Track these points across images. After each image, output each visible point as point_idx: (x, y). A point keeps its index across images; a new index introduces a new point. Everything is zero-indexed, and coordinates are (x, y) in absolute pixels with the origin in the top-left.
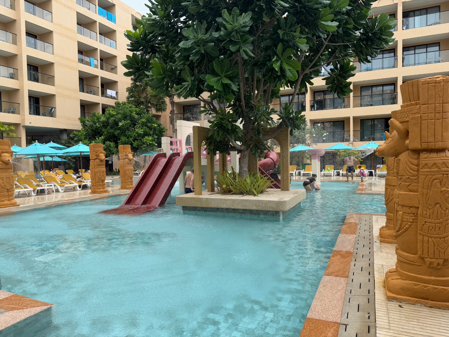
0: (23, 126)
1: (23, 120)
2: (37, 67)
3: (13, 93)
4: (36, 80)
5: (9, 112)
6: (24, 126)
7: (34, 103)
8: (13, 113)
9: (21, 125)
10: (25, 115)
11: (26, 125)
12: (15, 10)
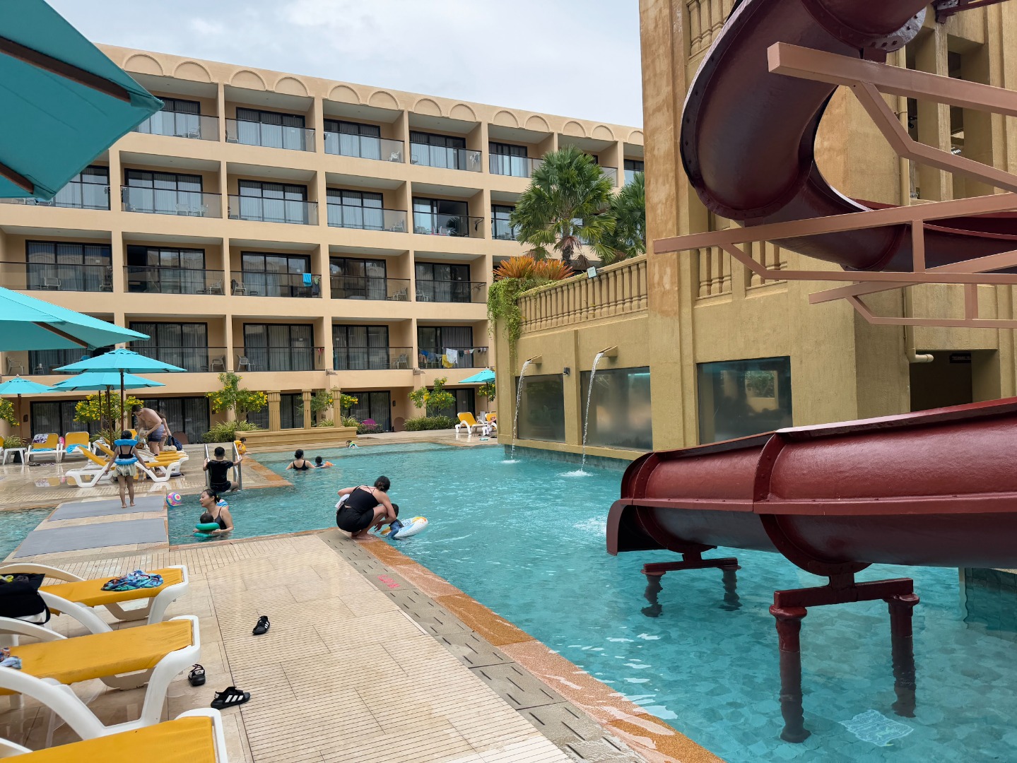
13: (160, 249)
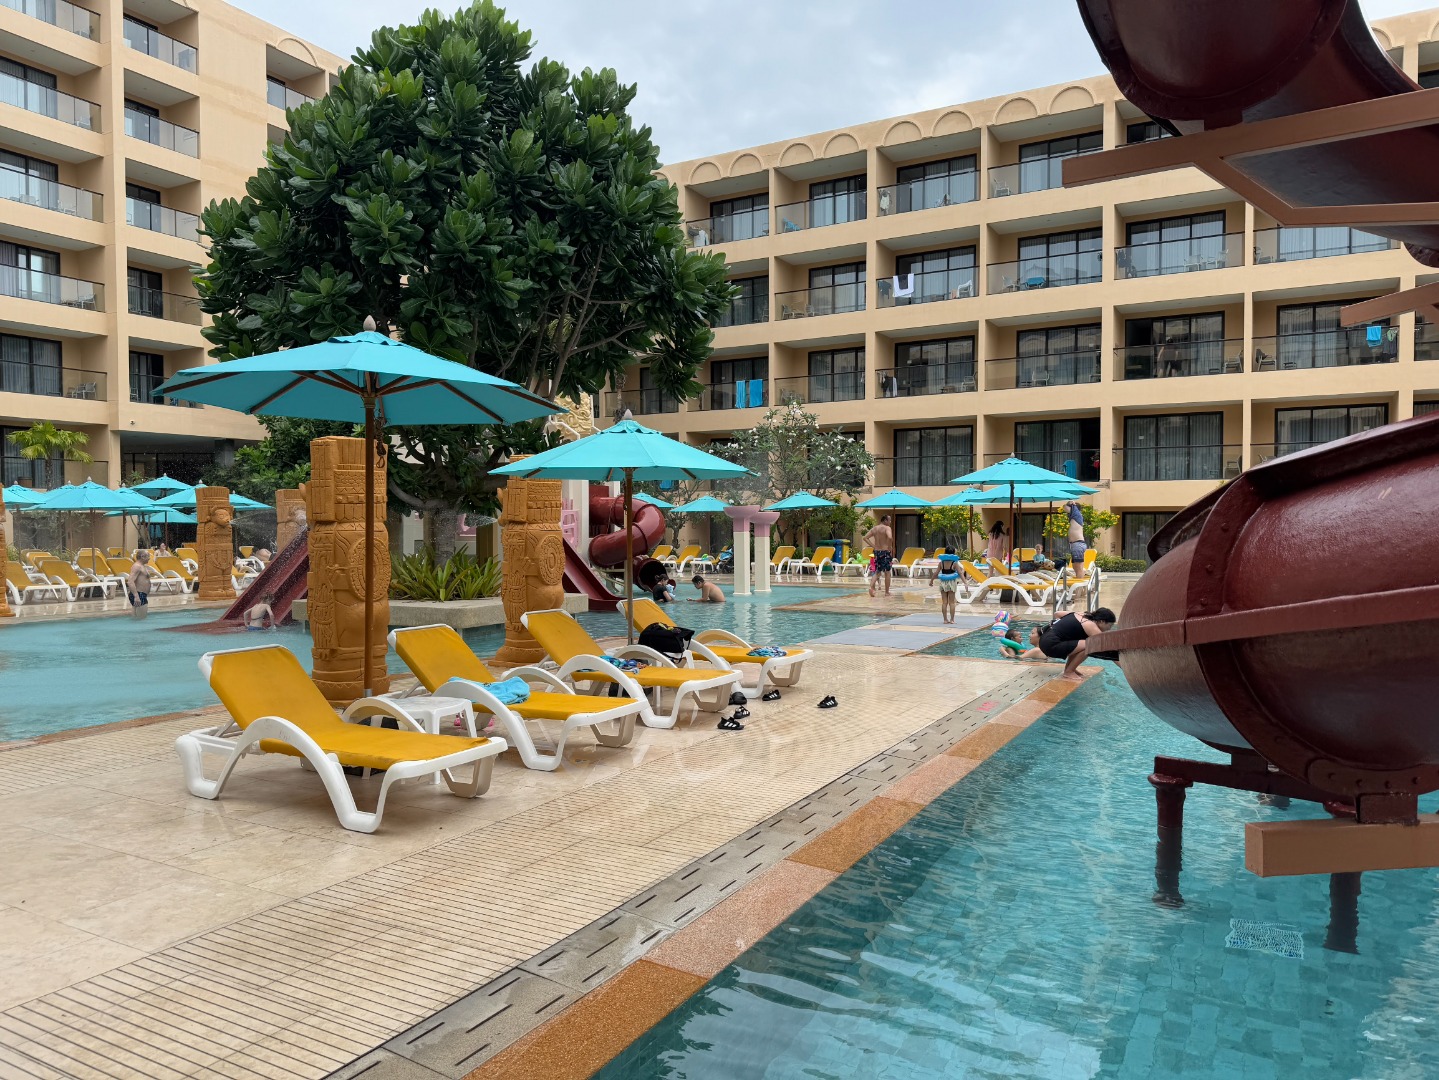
0: (113, 432)
1: (115, 416)
2: (159, 276)
3: (90, 345)
4: (157, 312)
5: (80, 396)
6: (115, 432)
7: (148, 373)
8: (89, 396)
9: (109, 428)
10: (117, 404)
11: (122, 427)
12: (100, 132)
13: (1165, 319)
